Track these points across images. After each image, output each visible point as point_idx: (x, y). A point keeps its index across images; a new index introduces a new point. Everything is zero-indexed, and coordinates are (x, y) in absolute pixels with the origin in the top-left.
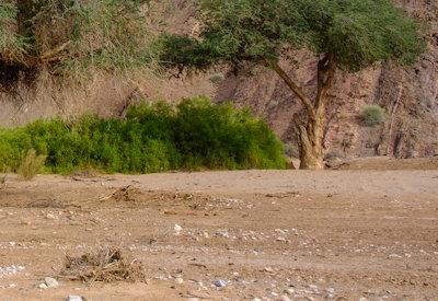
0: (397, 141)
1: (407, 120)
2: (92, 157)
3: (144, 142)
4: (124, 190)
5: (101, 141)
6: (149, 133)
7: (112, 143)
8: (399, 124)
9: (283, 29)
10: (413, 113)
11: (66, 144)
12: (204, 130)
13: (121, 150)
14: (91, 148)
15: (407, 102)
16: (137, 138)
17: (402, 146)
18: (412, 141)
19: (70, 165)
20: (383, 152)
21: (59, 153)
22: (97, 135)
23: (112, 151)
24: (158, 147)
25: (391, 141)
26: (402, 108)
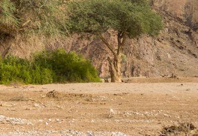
0: (133, 70)
1: (136, 61)
2: (18, 76)
3: (41, 69)
4: (52, 92)
5: (22, 69)
6: (43, 66)
7: (27, 70)
8: (133, 62)
9: (105, 18)
10: (138, 57)
11: (6, 70)
12: (66, 64)
13: (31, 73)
14: (18, 72)
15: (135, 52)
16: (38, 68)
17: (135, 72)
18: (139, 70)
19: (8, 80)
20: (127, 75)
21: (3, 75)
22: (19, 66)
23: (27, 73)
24: (48, 72)
25: (130, 70)
26: (133, 55)
